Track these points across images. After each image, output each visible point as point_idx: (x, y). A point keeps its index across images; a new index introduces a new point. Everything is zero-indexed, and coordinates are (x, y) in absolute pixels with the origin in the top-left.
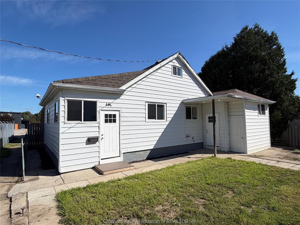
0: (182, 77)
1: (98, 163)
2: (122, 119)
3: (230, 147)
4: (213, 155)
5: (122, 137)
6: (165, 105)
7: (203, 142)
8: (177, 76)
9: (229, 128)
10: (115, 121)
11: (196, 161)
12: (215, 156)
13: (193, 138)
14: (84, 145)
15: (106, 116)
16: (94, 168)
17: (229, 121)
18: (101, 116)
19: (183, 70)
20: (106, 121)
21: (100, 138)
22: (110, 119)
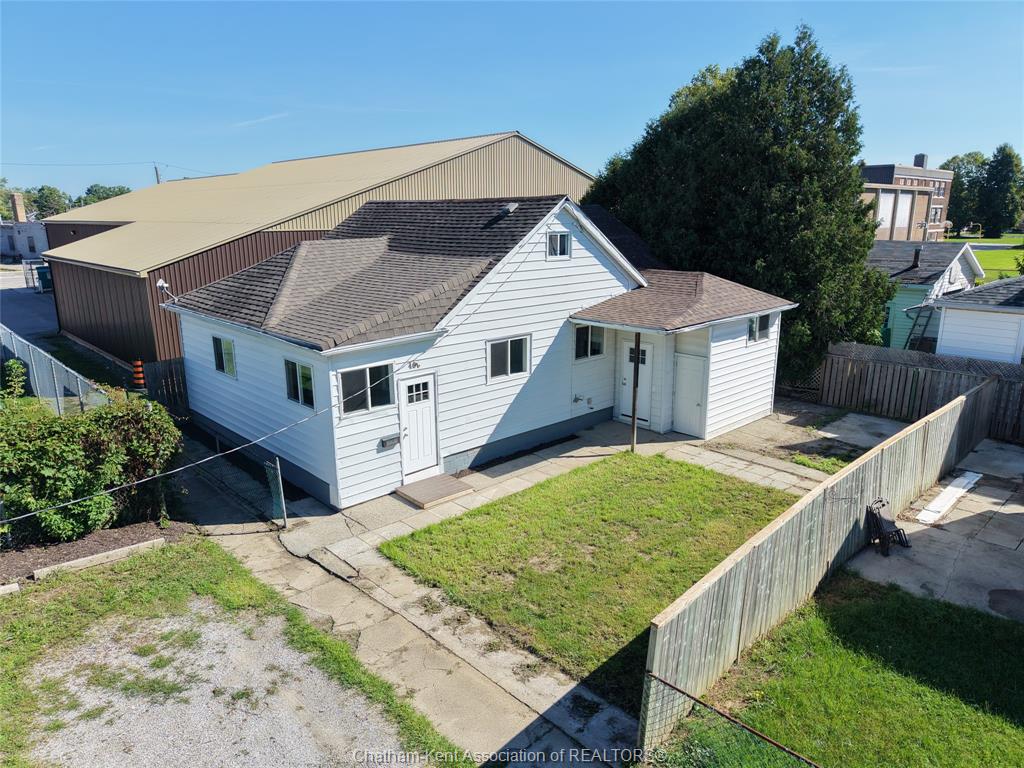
0: (570, 257)
1: (399, 484)
2: (441, 390)
3: (672, 423)
4: (629, 447)
5: (440, 427)
6: (528, 338)
7: (612, 408)
8: (559, 257)
9: (674, 378)
10: (426, 396)
11: (591, 466)
12: (632, 450)
13: (589, 401)
14: (374, 454)
15: (410, 389)
16: (393, 493)
17: (675, 364)
18: (400, 391)
19: (574, 239)
20: (411, 400)
21: (402, 437)
22: (418, 392)
